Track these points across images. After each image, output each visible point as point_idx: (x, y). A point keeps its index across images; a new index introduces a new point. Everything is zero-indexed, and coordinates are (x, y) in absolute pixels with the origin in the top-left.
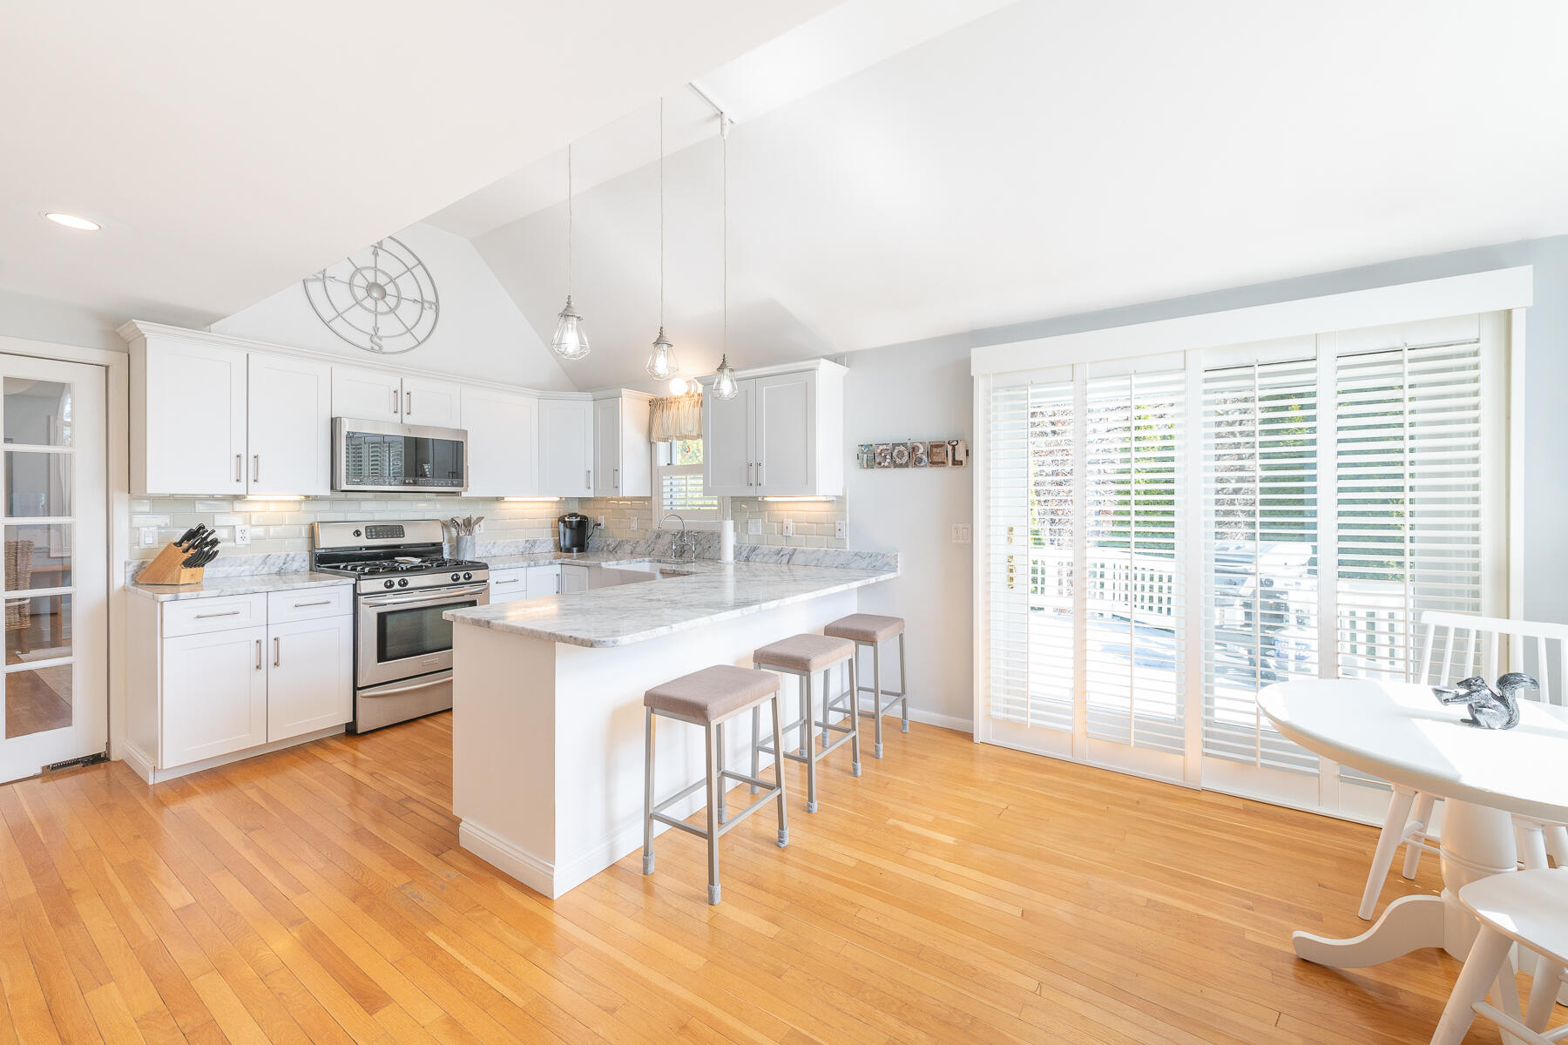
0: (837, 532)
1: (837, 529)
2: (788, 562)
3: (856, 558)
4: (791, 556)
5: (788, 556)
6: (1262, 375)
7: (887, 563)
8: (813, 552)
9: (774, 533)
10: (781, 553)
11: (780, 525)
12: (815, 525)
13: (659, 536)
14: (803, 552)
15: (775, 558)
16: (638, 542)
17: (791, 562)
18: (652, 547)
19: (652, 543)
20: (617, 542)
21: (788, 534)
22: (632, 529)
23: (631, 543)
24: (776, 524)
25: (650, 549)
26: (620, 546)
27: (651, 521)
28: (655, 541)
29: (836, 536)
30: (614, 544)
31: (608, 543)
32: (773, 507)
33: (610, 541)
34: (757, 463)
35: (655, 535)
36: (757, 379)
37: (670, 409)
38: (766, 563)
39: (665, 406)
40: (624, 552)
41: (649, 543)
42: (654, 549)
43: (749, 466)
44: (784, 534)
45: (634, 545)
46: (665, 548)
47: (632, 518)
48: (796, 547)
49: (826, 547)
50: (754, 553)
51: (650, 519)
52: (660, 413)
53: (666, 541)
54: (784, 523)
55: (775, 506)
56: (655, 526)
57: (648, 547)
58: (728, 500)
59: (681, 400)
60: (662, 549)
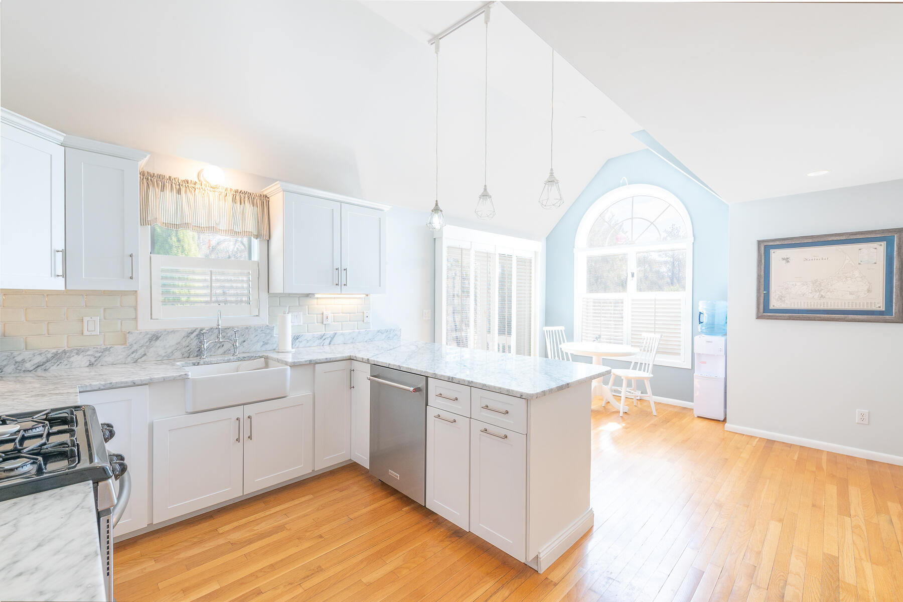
0: (365, 318)
1: (365, 316)
2: (330, 344)
3: (378, 333)
4: (332, 338)
5: (330, 339)
6: (507, 259)
7: (396, 335)
8: (350, 333)
9: (314, 323)
10: (324, 338)
11: (320, 316)
12: (348, 314)
13: (155, 337)
14: (342, 334)
15: (318, 342)
16: (106, 350)
17: (332, 343)
18: (141, 352)
19: (142, 346)
20: (49, 356)
21: (328, 323)
22: (86, 333)
23: (89, 353)
24: (316, 315)
25: (136, 356)
26: (60, 359)
27: (137, 321)
28: (147, 344)
29: (365, 321)
30: (38, 359)
31: (19, 359)
32: (313, 302)
33: (26, 355)
34: (343, 269)
35: (148, 336)
36: (342, 204)
37: (179, 192)
38: (310, 347)
39: (168, 185)
40: (68, 366)
41: (135, 347)
42: (145, 354)
43: (335, 270)
44: (324, 323)
45: (98, 355)
46: (169, 351)
47: (86, 319)
48: (335, 332)
49: (358, 329)
50: (297, 341)
51: (136, 319)
52: (158, 190)
53: (171, 341)
54: (324, 314)
55: (315, 301)
56: (146, 325)
57: (133, 353)
58: (264, 295)
59: (197, 186)
60: (162, 352)
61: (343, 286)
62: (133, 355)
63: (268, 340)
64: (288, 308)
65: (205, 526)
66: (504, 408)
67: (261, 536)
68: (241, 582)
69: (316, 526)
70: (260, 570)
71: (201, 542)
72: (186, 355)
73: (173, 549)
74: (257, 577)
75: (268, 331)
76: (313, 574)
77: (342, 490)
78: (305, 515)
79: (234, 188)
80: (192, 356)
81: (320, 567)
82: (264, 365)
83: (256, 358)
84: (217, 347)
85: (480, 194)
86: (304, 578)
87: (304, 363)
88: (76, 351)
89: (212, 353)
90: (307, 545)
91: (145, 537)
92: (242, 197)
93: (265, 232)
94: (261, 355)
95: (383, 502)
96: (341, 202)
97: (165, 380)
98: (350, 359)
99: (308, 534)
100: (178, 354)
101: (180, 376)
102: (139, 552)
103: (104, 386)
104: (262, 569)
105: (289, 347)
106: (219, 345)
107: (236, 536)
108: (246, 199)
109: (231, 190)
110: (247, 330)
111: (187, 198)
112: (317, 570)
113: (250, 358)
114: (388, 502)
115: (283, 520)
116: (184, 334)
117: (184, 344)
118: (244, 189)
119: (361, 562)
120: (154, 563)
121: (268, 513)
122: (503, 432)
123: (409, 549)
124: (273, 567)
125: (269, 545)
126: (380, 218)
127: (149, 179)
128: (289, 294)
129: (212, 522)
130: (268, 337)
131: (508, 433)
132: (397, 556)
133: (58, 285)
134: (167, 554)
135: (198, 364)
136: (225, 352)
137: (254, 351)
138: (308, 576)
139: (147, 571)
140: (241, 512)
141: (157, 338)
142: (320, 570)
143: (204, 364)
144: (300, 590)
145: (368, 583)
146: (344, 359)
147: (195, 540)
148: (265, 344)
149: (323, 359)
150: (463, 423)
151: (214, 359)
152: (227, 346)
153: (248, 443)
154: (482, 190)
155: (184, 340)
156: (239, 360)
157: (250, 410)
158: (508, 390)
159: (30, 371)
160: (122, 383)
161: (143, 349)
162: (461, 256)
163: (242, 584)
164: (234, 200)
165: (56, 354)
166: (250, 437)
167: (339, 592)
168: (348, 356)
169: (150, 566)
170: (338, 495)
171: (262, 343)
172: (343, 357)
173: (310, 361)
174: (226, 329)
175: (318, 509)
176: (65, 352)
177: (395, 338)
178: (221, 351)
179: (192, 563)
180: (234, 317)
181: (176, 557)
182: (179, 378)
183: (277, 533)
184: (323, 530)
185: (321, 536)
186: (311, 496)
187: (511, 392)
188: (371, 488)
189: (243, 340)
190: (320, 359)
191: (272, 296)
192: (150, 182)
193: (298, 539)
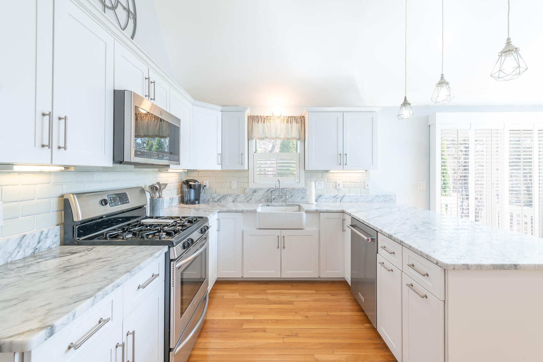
0: (366, 186)
1: (366, 184)
2: (340, 201)
3: (376, 197)
4: (342, 198)
5: (340, 199)
6: (524, 134)
7: (392, 199)
8: (355, 196)
9: (331, 188)
10: (337, 197)
11: (334, 184)
12: (354, 183)
14: (349, 196)
15: (333, 199)
16: (238, 195)
17: (342, 201)
18: (250, 197)
19: (250, 195)
20: (221, 196)
21: (339, 188)
22: (232, 188)
23: (233, 196)
24: (332, 183)
25: (248, 199)
26: (224, 198)
27: (248, 183)
28: (252, 194)
29: (366, 188)
30: (218, 197)
31: (213, 197)
32: (330, 175)
33: (215, 195)
34: (344, 154)
35: (252, 191)
36: (344, 113)
37: (264, 122)
38: (327, 202)
39: (260, 120)
40: (226, 201)
41: (248, 195)
42: (251, 199)
43: (339, 155)
44: (337, 188)
45: (235, 197)
46: (260, 198)
47: (232, 182)
48: (344, 194)
49: (360, 193)
50: (320, 198)
51: (248, 182)
52: (256, 124)
53: (260, 194)
54: (337, 183)
55: (331, 175)
56: (252, 186)
57: (247, 198)
58: (302, 171)
59: (272, 118)
60: (257, 198)
61: (344, 165)
62: (247, 199)
63: (304, 196)
64: (315, 179)
65: (263, 287)
66: (426, 271)
67: (281, 303)
68: (261, 321)
69: (308, 310)
70: (271, 320)
71: (258, 294)
72: (267, 201)
73: (247, 292)
74: (268, 323)
75: (304, 191)
76: (292, 336)
77: (332, 295)
78: (306, 301)
79: (288, 115)
80: (269, 201)
81: (297, 333)
82: (298, 210)
83: (295, 205)
84: (280, 198)
85: (437, 82)
86: (287, 336)
87: (313, 211)
88: (229, 195)
89: (277, 201)
90: (298, 318)
91: (243, 282)
92: (291, 119)
93: (302, 137)
94: (297, 204)
95: (354, 313)
96: (343, 112)
97: (248, 211)
98: (343, 212)
99: (301, 312)
100: (263, 200)
101: (253, 210)
102: (237, 288)
103: (227, 211)
104: (272, 320)
105: (313, 201)
106: (280, 197)
107: (272, 298)
108: (293, 120)
109: (286, 116)
110: (293, 190)
111: (267, 124)
112: (295, 335)
113: (292, 205)
114: (356, 315)
115: (293, 299)
116: (266, 190)
117: (266, 195)
118: (292, 115)
119: (321, 344)
120: (238, 295)
121: (290, 292)
122: (425, 292)
123: (353, 353)
124: (277, 321)
125: (281, 309)
126: (373, 118)
127: (253, 119)
128: (316, 170)
129: (266, 286)
130: (304, 195)
131: (428, 295)
132: (344, 353)
133: (219, 168)
134: (244, 293)
135: (269, 206)
136: (283, 201)
137: (297, 201)
138: (289, 336)
139: (235, 297)
140: (279, 286)
141: (256, 192)
142: (296, 335)
143: (271, 206)
144: (281, 341)
145: (317, 359)
146: (339, 211)
147: (256, 292)
148: (303, 198)
149: (324, 210)
150: (397, 272)
151: (275, 204)
152: (284, 198)
153: (283, 250)
154: (439, 79)
155: (266, 193)
156: (287, 206)
157: (284, 233)
158: (427, 255)
159: (216, 202)
160: (233, 210)
161: (250, 196)
162: (456, 135)
163: (261, 322)
164: (287, 122)
165: (223, 196)
166: (284, 247)
167: (299, 355)
168: (341, 210)
169: (237, 295)
170: (329, 297)
171: (301, 198)
172: (338, 210)
173: (317, 210)
174: (283, 189)
175: (314, 301)
176: (226, 195)
177: (390, 201)
178: (281, 200)
179: (251, 302)
180: (287, 182)
181: (246, 296)
182: (253, 211)
183: (288, 304)
184: (311, 314)
185: (307, 317)
186: (314, 292)
187: (429, 257)
188: (351, 301)
189: (291, 195)
190: (322, 210)
191: (306, 172)
192: (253, 120)
193: (296, 312)
